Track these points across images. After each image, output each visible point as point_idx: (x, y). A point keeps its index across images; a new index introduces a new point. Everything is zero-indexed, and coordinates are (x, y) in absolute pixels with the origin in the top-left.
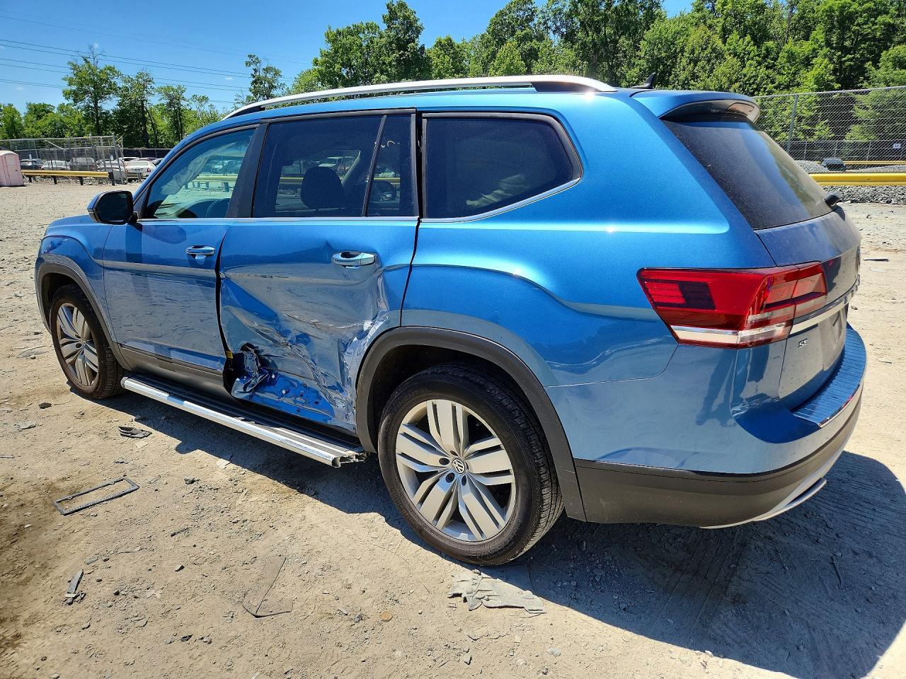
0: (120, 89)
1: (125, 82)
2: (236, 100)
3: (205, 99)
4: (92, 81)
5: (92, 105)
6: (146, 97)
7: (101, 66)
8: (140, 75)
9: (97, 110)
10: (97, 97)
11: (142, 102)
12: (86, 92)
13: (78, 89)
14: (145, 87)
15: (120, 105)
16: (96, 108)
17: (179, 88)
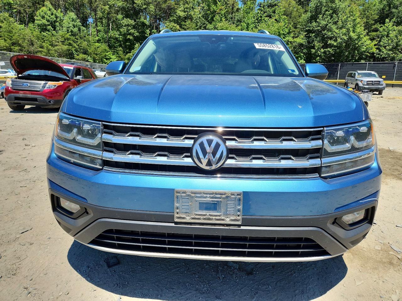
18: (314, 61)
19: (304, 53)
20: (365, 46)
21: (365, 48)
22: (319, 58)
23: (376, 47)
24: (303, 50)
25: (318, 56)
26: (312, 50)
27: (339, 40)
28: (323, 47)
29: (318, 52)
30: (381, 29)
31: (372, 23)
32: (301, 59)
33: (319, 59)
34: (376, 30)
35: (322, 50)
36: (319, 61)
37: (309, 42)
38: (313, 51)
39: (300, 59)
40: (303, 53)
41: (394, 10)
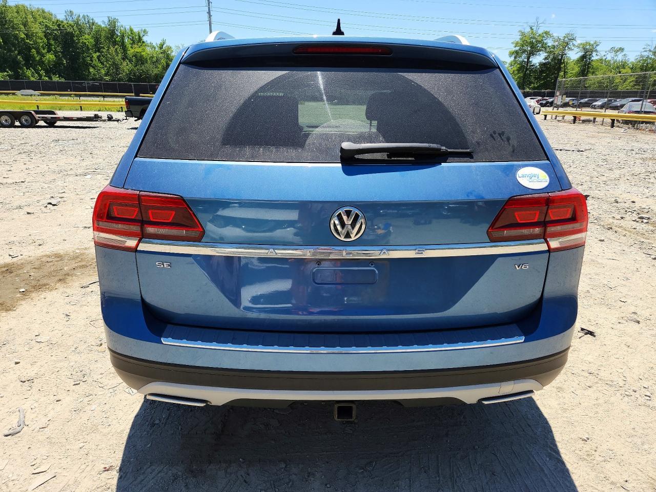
0: (549, 47)
1: (554, 41)
2: (644, 48)
3: (621, 50)
4: (532, 43)
5: (526, 60)
6: (567, 52)
7: (540, 32)
8: (567, 35)
9: (528, 64)
10: (531, 53)
11: (562, 55)
12: (524, 51)
13: (519, 49)
14: (567, 44)
15: (546, 59)
16: (528, 61)
17: (595, 43)
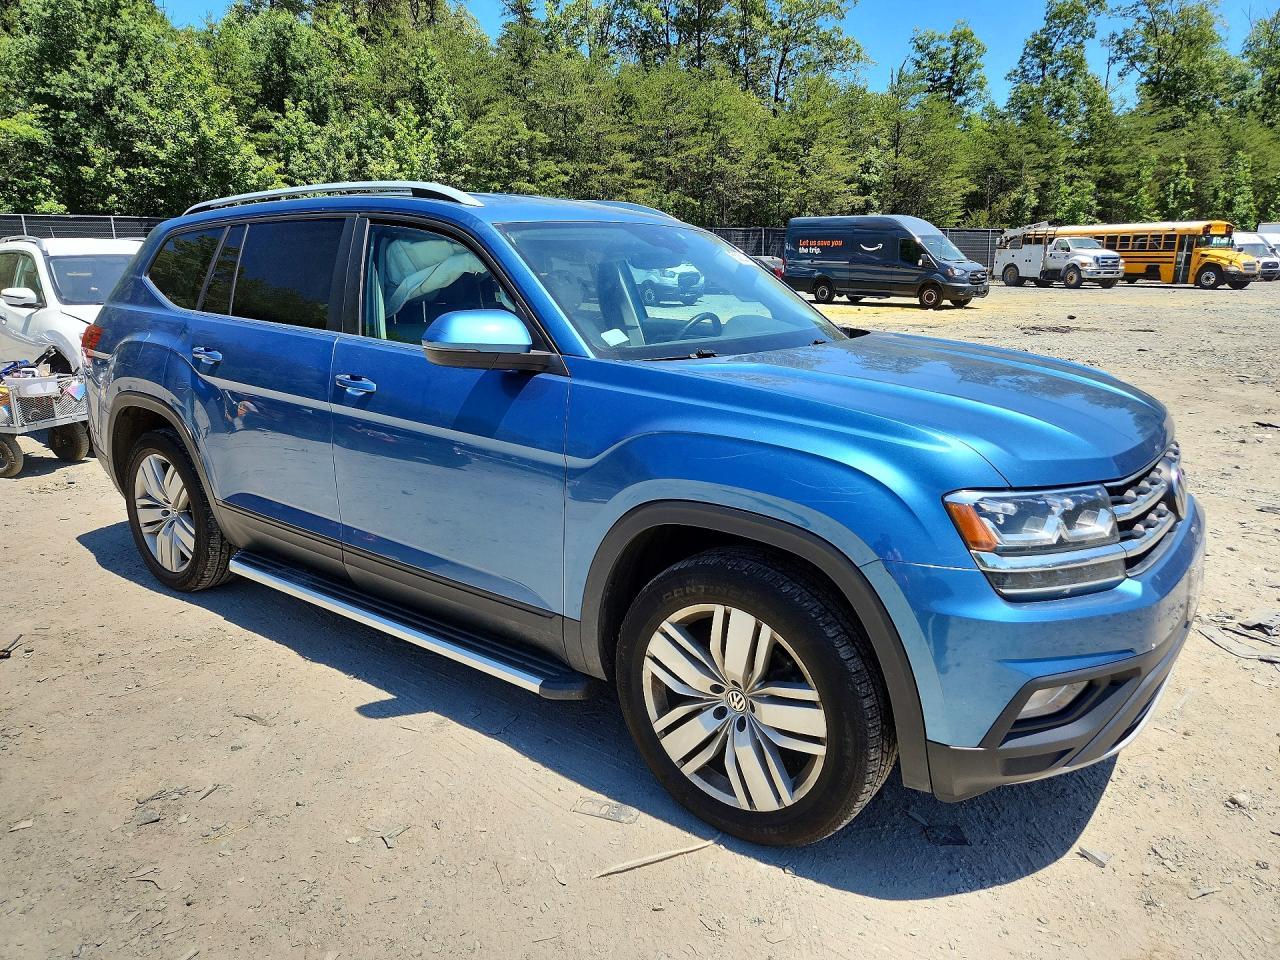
18: (100, 206)
19: (50, 176)
20: (254, 172)
21: (255, 176)
22: (113, 198)
23: (283, 177)
24: (44, 166)
25: (110, 190)
26: (84, 169)
27: (170, 144)
28: (118, 162)
29: (108, 175)
30: (279, 125)
31: (248, 104)
32: (48, 196)
33: (116, 202)
34: (268, 128)
35: (121, 173)
36: (119, 209)
37: (59, 140)
38: (88, 172)
39: (40, 195)
40: (46, 177)
41: (296, 75)
